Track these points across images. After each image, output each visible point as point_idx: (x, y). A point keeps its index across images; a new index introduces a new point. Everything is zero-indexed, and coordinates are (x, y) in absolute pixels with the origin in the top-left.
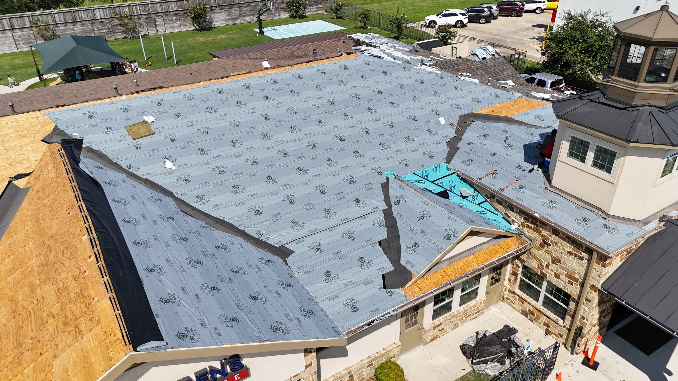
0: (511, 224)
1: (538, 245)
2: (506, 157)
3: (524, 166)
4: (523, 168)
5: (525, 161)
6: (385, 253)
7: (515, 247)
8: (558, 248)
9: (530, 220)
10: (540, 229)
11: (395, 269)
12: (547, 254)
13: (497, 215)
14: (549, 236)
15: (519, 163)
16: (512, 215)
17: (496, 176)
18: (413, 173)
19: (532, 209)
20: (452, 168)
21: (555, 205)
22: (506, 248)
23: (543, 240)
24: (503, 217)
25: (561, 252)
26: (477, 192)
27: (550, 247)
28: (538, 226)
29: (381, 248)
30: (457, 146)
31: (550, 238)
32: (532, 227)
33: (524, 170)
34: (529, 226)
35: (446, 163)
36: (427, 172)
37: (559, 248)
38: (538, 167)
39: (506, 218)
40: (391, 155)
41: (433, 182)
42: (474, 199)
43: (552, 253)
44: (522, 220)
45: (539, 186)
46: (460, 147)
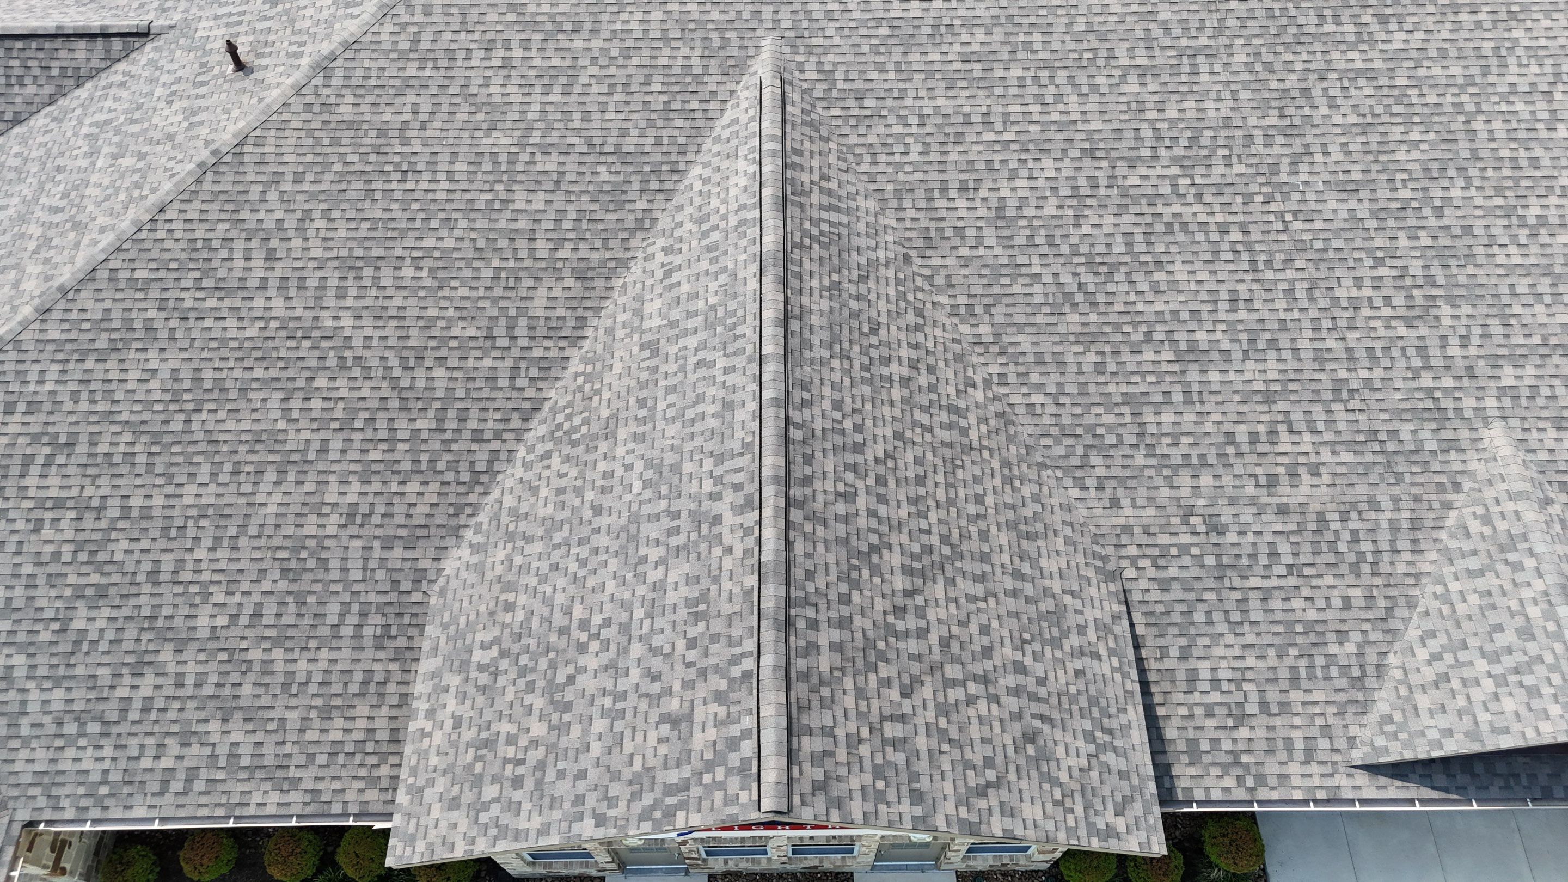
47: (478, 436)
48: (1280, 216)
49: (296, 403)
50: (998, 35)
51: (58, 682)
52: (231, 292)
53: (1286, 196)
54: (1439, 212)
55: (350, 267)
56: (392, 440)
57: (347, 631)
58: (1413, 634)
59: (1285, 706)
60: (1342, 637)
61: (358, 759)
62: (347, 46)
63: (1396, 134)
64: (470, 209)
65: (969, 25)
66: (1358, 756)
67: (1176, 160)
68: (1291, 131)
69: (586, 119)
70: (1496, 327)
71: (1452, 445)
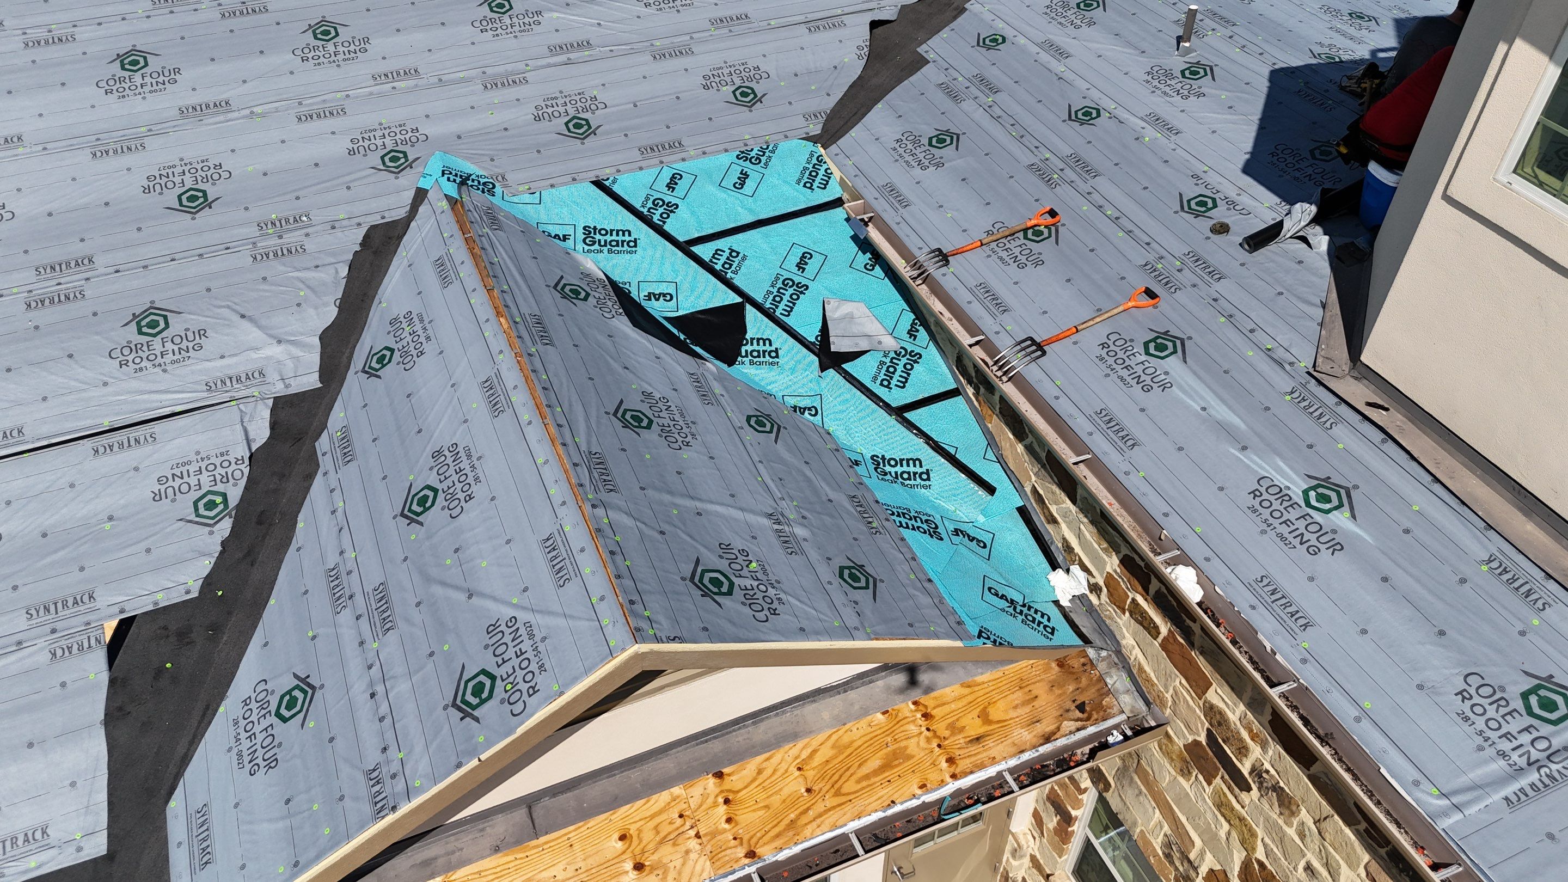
0: (1054, 566)
1: (1180, 743)
2: (1150, 134)
3: (1232, 204)
4: (1220, 214)
5: (1248, 169)
6: (113, 718)
7: (1026, 736)
8: (1291, 832)
9: (1155, 585)
10: (1201, 662)
11: (109, 857)
12: (1226, 826)
13: (991, 490)
14: (1245, 735)
15: (1212, 178)
16: (1065, 515)
17: (1045, 248)
18: (598, 184)
19: (1172, 528)
20: (837, 174)
21: (1341, 519)
22: (960, 739)
23: (1209, 734)
24: (1023, 512)
25: (1309, 868)
26: (922, 334)
27: (1244, 796)
28: (1192, 644)
29: (105, 677)
30: (922, 49)
31: (1256, 751)
32: (1156, 628)
33: (1222, 229)
34: (1143, 614)
35: (813, 139)
36: (682, 186)
37: (1302, 836)
38: (1316, 220)
39: (1039, 519)
40: (521, 66)
41: (685, 247)
42: (890, 375)
43: (1253, 835)
44: (1112, 563)
45: (1280, 354)
46: (931, 56)
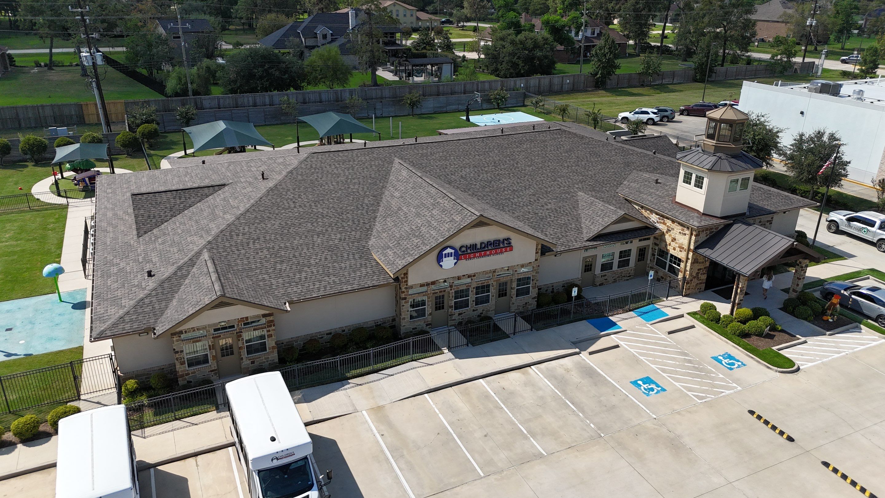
14: (670, 226)
23: (667, 229)
27: (671, 232)
43: (672, 235)
47: (364, 223)
48: (519, 171)
49: (315, 224)
50: (445, 153)
51: (279, 278)
52: (287, 209)
53: (518, 168)
54: (548, 167)
55: (315, 202)
56: (343, 226)
57: (351, 257)
58: (583, 221)
59: (567, 236)
60: (571, 224)
61: (367, 277)
62: (294, 169)
63: (533, 158)
64: (340, 189)
65: (439, 152)
66: (585, 239)
67: (493, 166)
68: (512, 160)
69: (360, 173)
70: (569, 180)
71: (573, 196)
